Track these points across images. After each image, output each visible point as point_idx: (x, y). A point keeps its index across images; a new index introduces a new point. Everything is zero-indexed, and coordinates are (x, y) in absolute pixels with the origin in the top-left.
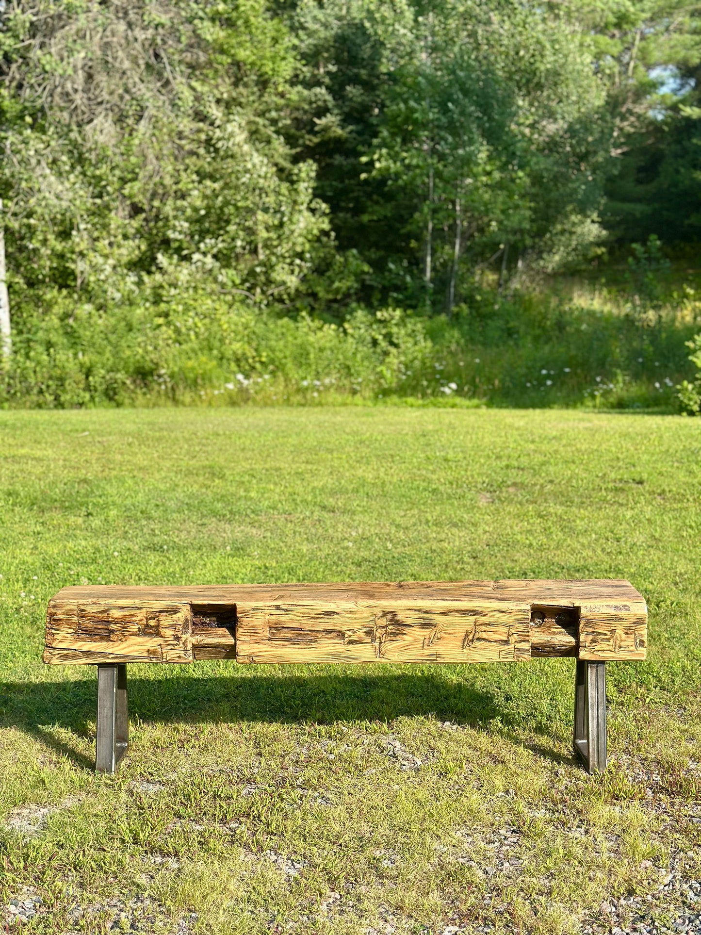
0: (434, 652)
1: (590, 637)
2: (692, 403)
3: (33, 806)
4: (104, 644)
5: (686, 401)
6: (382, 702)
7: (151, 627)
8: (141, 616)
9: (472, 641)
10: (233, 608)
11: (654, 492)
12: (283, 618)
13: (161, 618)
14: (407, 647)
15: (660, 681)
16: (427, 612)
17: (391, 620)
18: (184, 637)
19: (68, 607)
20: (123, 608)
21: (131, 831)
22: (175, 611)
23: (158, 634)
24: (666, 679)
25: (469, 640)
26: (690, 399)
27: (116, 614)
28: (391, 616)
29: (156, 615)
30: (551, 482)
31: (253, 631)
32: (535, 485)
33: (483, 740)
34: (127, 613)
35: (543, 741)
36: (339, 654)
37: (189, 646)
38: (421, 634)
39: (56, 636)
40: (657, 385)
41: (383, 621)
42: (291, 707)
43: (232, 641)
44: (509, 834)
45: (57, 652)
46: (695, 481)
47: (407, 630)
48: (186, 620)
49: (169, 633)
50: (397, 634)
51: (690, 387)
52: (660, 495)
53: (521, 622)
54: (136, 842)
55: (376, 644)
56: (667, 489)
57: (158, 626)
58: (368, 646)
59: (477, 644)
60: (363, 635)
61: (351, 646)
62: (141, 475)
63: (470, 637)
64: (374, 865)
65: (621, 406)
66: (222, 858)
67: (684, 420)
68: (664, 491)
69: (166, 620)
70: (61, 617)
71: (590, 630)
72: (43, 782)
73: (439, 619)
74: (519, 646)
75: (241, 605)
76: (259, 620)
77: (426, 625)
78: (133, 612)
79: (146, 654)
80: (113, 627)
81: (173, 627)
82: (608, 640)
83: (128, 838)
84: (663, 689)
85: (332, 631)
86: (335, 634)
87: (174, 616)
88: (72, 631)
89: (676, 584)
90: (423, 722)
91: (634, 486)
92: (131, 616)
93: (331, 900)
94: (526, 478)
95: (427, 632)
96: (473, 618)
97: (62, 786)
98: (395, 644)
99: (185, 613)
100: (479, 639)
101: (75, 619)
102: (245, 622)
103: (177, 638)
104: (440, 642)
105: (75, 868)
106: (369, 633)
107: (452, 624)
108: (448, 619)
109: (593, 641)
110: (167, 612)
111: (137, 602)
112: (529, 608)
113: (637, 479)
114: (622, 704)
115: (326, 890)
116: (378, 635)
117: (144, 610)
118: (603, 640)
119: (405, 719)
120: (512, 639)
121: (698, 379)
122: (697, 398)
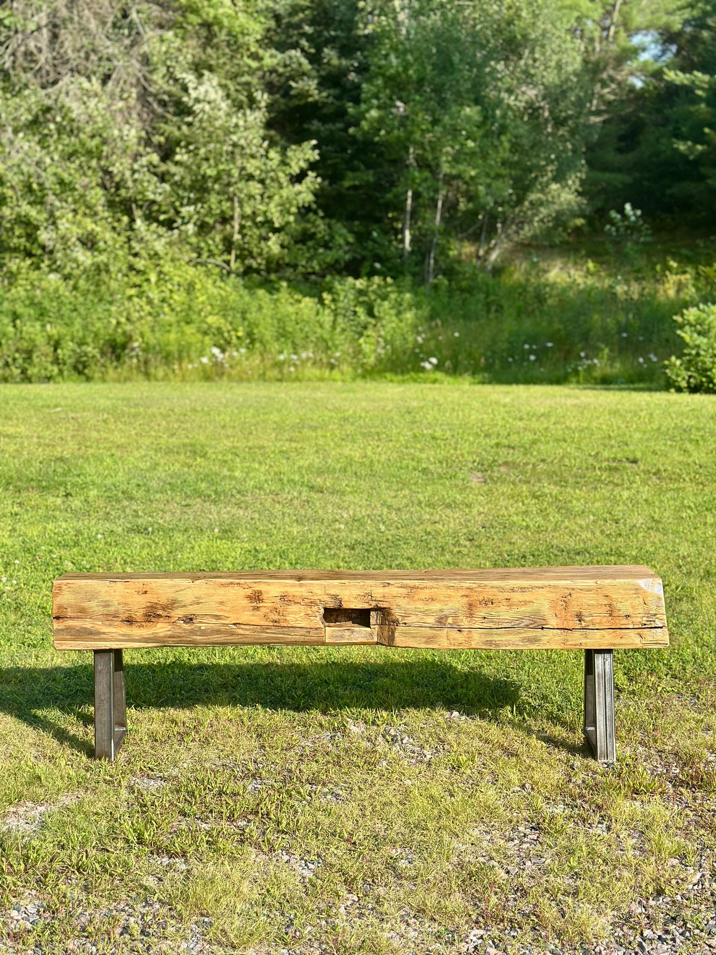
2: (679, 379)
3: (30, 804)
5: (674, 377)
6: (387, 692)
11: (649, 472)
15: (670, 669)
21: (135, 831)
24: (677, 666)
26: (678, 376)
30: (543, 461)
32: (526, 464)
33: (494, 731)
35: (558, 731)
40: (641, 360)
42: (293, 698)
44: (528, 831)
46: (690, 460)
51: (678, 362)
52: (655, 474)
54: (141, 841)
56: (662, 469)
62: (119, 454)
64: (391, 865)
65: (606, 382)
66: (233, 859)
67: (673, 396)
68: (659, 471)
72: (39, 778)
83: (132, 837)
84: (674, 677)
89: (680, 567)
90: (429, 714)
91: (628, 465)
93: (349, 903)
94: (517, 457)
97: (59, 783)
105: (78, 870)
113: (631, 457)
114: (633, 693)
115: (343, 892)
119: (413, 711)
121: (686, 355)
122: (685, 374)
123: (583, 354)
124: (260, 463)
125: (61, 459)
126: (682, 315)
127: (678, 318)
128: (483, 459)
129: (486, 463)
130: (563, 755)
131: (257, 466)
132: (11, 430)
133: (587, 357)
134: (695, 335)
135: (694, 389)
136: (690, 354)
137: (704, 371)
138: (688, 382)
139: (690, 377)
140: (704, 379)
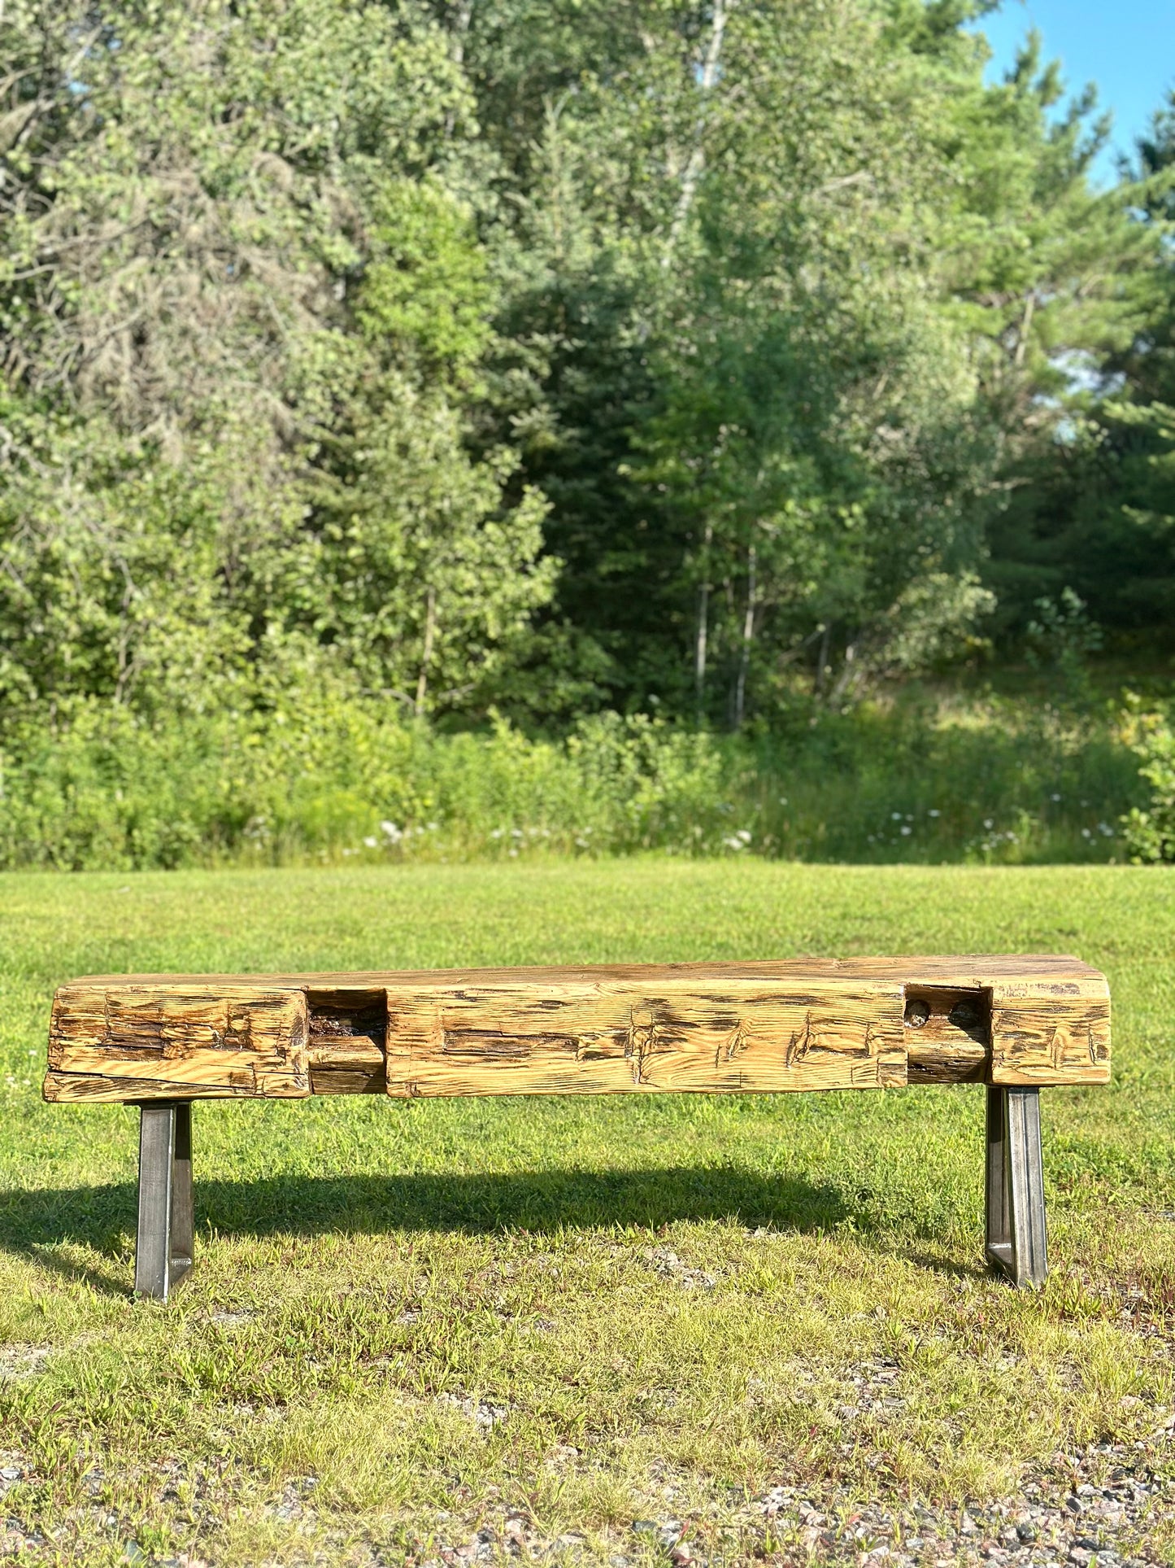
0: (736, 1072)
1: (1011, 1042)
2: (1147, 845)
3: (21, 1346)
4: (153, 1063)
5: (1137, 842)
6: (644, 1203)
7: (237, 1033)
8: (217, 1013)
9: (803, 1051)
10: (380, 998)
11: (1096, 945)
12: (469, 1014)
13: (254, 1016)
14: (687, 1065)
15: (1131, 1172)
16: (722, 1000)
17: (659, 1016)
18: (294, 1050)
19: (90, 999)
20: (186, 999)
21: (197, 1371)
22: (278, 1003)
23: (249, 1046)
24: (1142, 1169)
25: (798, 1049)
26: (1144, 839)
27: (174, 1009)
28: (659, 1007)
29: (244, 1011)
30: (919, 934)
31: (416, 1037)
32: (891, 939)
33: (825, 1248)
34: (194, 1007)
35: (933, 1248)
36: (568, 1077)
37: (304, 1067)
38: (711, 1038)
39: (67, 1051)
40: (1086, 833)
41: (645, 1018)
43: (379, 1057)
44: (877, 1368)
45: (68, 1079)
46: (1164, 930)
47: (688, 1033)
48: (298, 1018)
49: (267, 1042)
50: (671, 1040)
51: (1144, 818)
52: (1106, 948)
53: (888, 1015)
54: (206, 1382)
55: (634, 1060)
56: (1118, 940)
57: (247, 1031)
58: (620, 1063)
59: (812, 1056)
60: (610, 1043)
61: (590, 1063)
62: (218, 934)
63: (800, 1045)
64: (638, 1406)
66: (362, 1400)
67: (1139, 869)
68: (1113, 944)
69: (262, 1020)
70: (78, 1016)
71: (1010, 1028)
72: (40, 1309)
73: (744, 1013)
74: (886, 1059)
75: (394, 991)
76: (426, 1017)
77: (722, 1024)
78: (203, 1005)
79: (226, 1082)
80: (168, 1032)
81: (275, 1031)
82: (1043, 1046)
83: (192, 1380)
84: (1138, 1183)
85: (557, 1036)
86: (561, 1042)
87: (277, 1013)
88: (95, 1041)
89: (1147, 1052)
90: (716, 1230)
91: (1062, 938)
92: (200, 1013)
93: (562, 1458)
94: (879, 929)
95: (723, 1036)
96: (804, 1010)
97: (75, 1316)
98: (667, 1059)
99: (296, 1006)
100: (814, 1048)
101: (101, 1020)
102: (402, 1022)
103: (283, 1052)
104: (747, 1053)
105: (96, 1422)
106: (620, 1039)
107: (767, 1021)
108: (760, 1012)
109: (1016, 1049)
110: (264, 1005)
111: (212, 989)
112: (901, 990)
113: (1067, 928)
114: (1067, 1204)
115: (554, 1443)
116: (637, 1043)
117: (223, 1003)
118: (1033, 1046)
119: (686, 1226)
120: (874, 1048)
121: (1155, 806)
122: (1155, 836)
123: (988, 824)
124: (448, 941)
125: (122, 942)
126: (1146, 745)
127: (1142, 751)
128: (818, 932)
129: (823, 938)
130: (943, 1276)
131: (443, 944)
132: (44, 911)
133: (995, 829)
135: (1172, 861)
136: (1162, 805)
138: (1163, 851)
139: (1165, 842)
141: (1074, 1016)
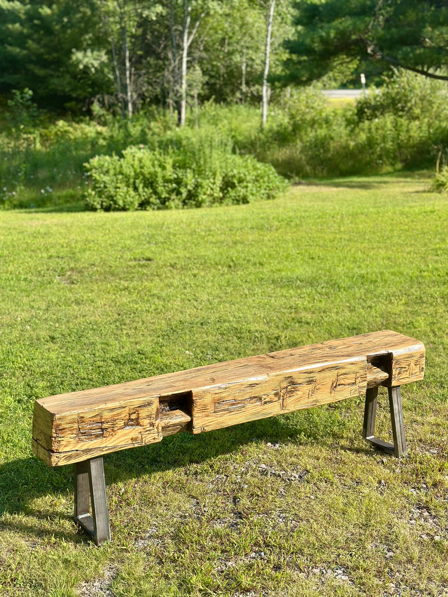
0: (315, 399)
1: (398, 371)
2: (95, 204)
4: (99, 440)
7: (132, 420)
8: (125, 414)
9: (336, 387)
10: (190, 394)
12: (223, 395)
13: (140, 412)
14: (299, 400)
16: (311, 373)
17: (290, 383)
18: (157, 422)
19: (70, 418)
20: (112, 410)
22: (149, 404)
23: (138, 424)
25: (334, 386)
26: (94, 201)
27: (107, 415)
28: (290, 379)
29: (136, 410)
31: (204, 408)
34: (115, 412)
36: (258, 413)
37: (160, 428)
38: (306, 388)
39: (62, 443)
40: (43, 191)
41: (285, 384)
43: (187, 418)
45: (63, 455)
47: (300, 387)
48: (158, 409)
49: (146, 422)
50: (293, 391)
51: (93, 193)
53: (362, 368)
55: (281, 401)
57: (137, 419)
58: (276, 403)
59: (339, 388)
60: (273, 396)
61: (266, 405)
63: (334, 385)
69: (143, 413)
70: (65, 426)
71: (397, 366)
73: (317, 376)
74: (361, 384)
75: (195, 391)
76: (208, 399)
77: (310, 382)
78: (120, 411)
79: (130, 442)
80: (105, 426)
81: (149, 417)
82: (406, 371)
85: (255, 397)
86: (255, 399)
87: (150, 408)
88: (74, 435)
92: (118, 414)
95: (311, 386)
96: (336, 372)
98: (292, 398)
99: (156, 404)
100: (339, 385)
101: (76, 426)
102: (198, 403)
103: (152, 425)
104: (318, 391)
106: (276, 394)
107: (324, 378)
108: (322, 375)
109: (399, 373)
110: (144, 406)
111: (122, 403)
112: (366, 358)
116: (282, 394)
117: (127, 409)
118: (404, 371)
120: (358, 381)
121: (97, 188)
122: (98, 200)
123: (5, 189)
126: (89, 163)
127: (86, 165)
133: (9, 191)
134: (102, 175)
135: (107, 209)
136: (100, 187)
137: (111, 198)
138: (102, 205)
139: (102, 202)
140: (112, 202)
141: (415, 358)
